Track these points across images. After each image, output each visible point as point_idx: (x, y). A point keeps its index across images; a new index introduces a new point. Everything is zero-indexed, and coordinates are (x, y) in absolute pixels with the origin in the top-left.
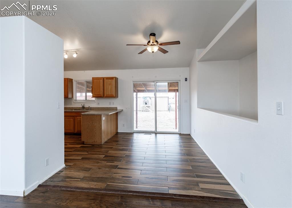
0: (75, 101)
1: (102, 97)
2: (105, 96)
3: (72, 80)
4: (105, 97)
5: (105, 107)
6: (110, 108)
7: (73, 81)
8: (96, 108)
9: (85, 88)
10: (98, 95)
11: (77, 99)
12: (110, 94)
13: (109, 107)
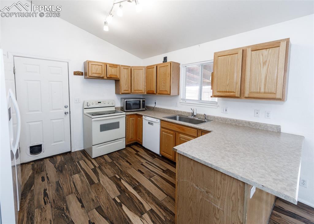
0: (181, 101)
1: (238, 97)
2: (246, 95)
3: (179, 64)
4: (246, 98)
5: (242, 121)
6: (256, 124)
7: (180, 66)
8: (220, 118)
9: (199, 77)
10: (226, 92)
11: (186, 98)
12: (262, 90)
13: (254, 123)
